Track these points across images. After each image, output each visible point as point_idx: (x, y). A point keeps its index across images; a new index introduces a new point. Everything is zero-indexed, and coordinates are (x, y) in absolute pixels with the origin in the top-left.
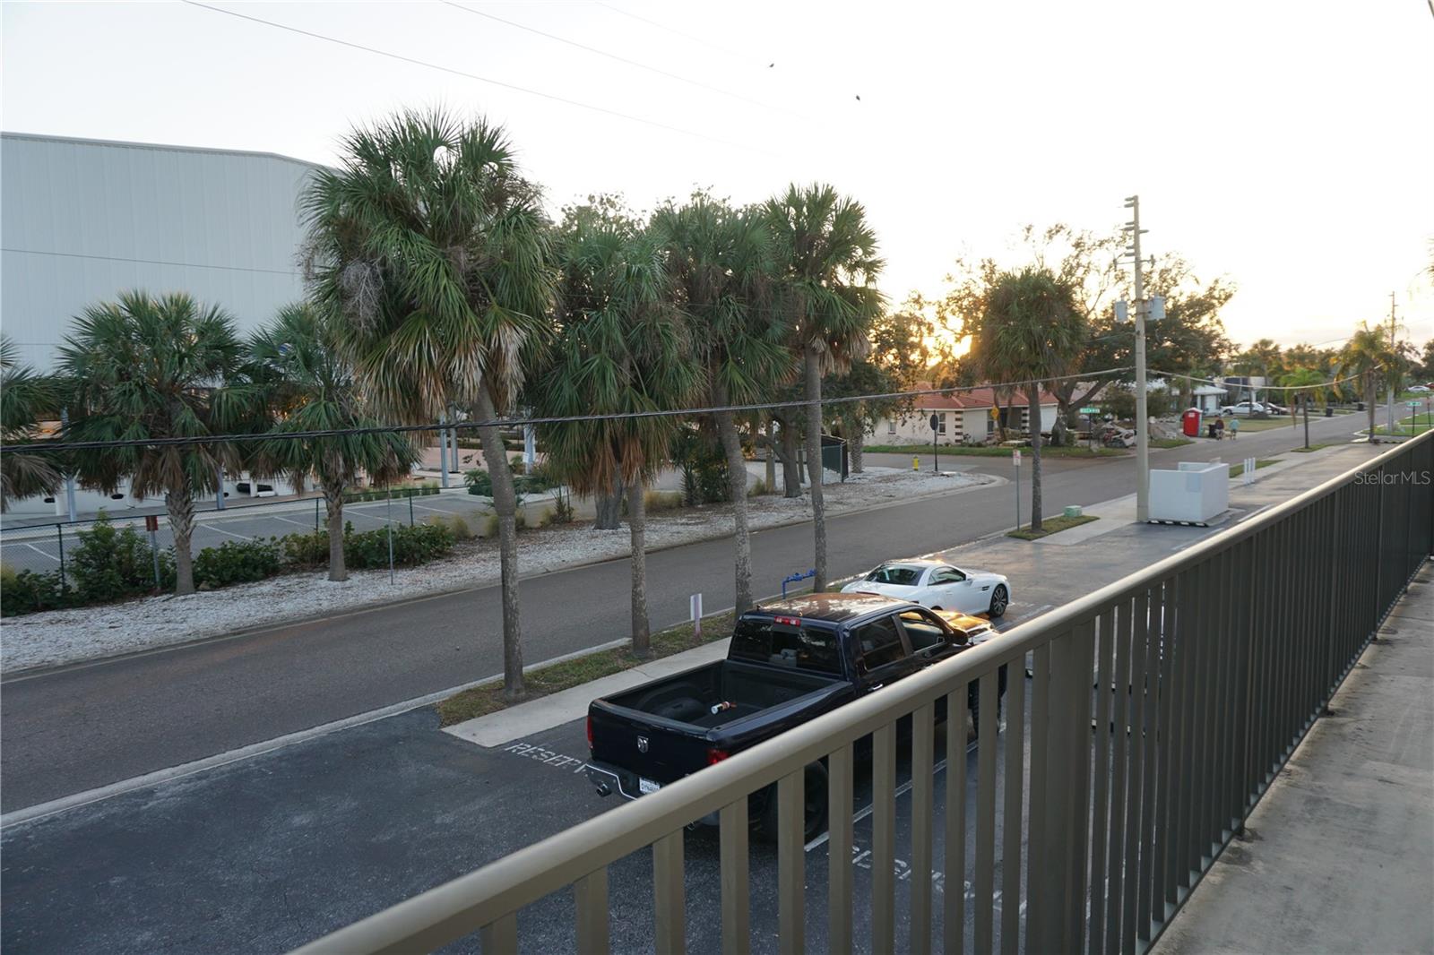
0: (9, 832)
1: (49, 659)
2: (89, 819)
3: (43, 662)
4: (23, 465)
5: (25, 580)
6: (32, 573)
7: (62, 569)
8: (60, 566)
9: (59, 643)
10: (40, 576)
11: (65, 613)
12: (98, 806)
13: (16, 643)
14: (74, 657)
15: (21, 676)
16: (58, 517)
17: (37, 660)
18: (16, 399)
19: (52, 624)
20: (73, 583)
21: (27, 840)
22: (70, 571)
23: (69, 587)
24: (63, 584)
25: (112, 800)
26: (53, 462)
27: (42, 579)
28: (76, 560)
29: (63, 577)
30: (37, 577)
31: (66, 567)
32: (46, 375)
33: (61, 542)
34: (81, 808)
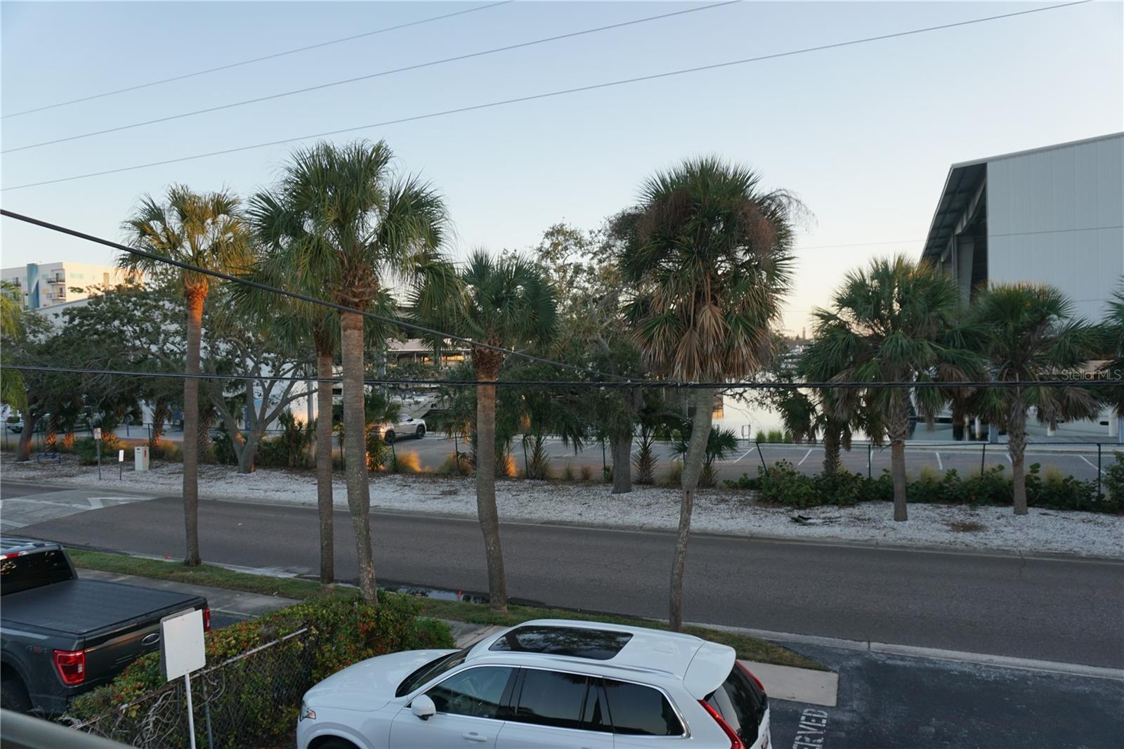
0: (1017, 672)
1: (1076, 549)
2: (1076, 688)
3: (1071, 550)
4: (1071, 395)
5: (1069, 483)
6: (1075, 479)
7: (1099, 479)
8: (1097, 477)
9: (1085, 539)
10: (1080, 483)
11: (1096, 516)
12: (1086, 680)
13: (1053, 531)
14: (1096, 552)
15: (1053, 557)
16: (1109, 438)
17: (1066, 548)
18: (1068, 344)
19: (1084, 522)
20: (1107, 493)
21: (1026, 684)
22: (1106, 482)
23: (1103, 496)
24: (1099, 492)
25: (1098, 681)
26: (1095, 394)
27: (1081, 485)
28: (1112, 474)
29: (1099, 486)
30: (1078, 483)
31: (1103, 479)
32: (1096, 324)
33: (1100, 458)
34: (1073, 676)
